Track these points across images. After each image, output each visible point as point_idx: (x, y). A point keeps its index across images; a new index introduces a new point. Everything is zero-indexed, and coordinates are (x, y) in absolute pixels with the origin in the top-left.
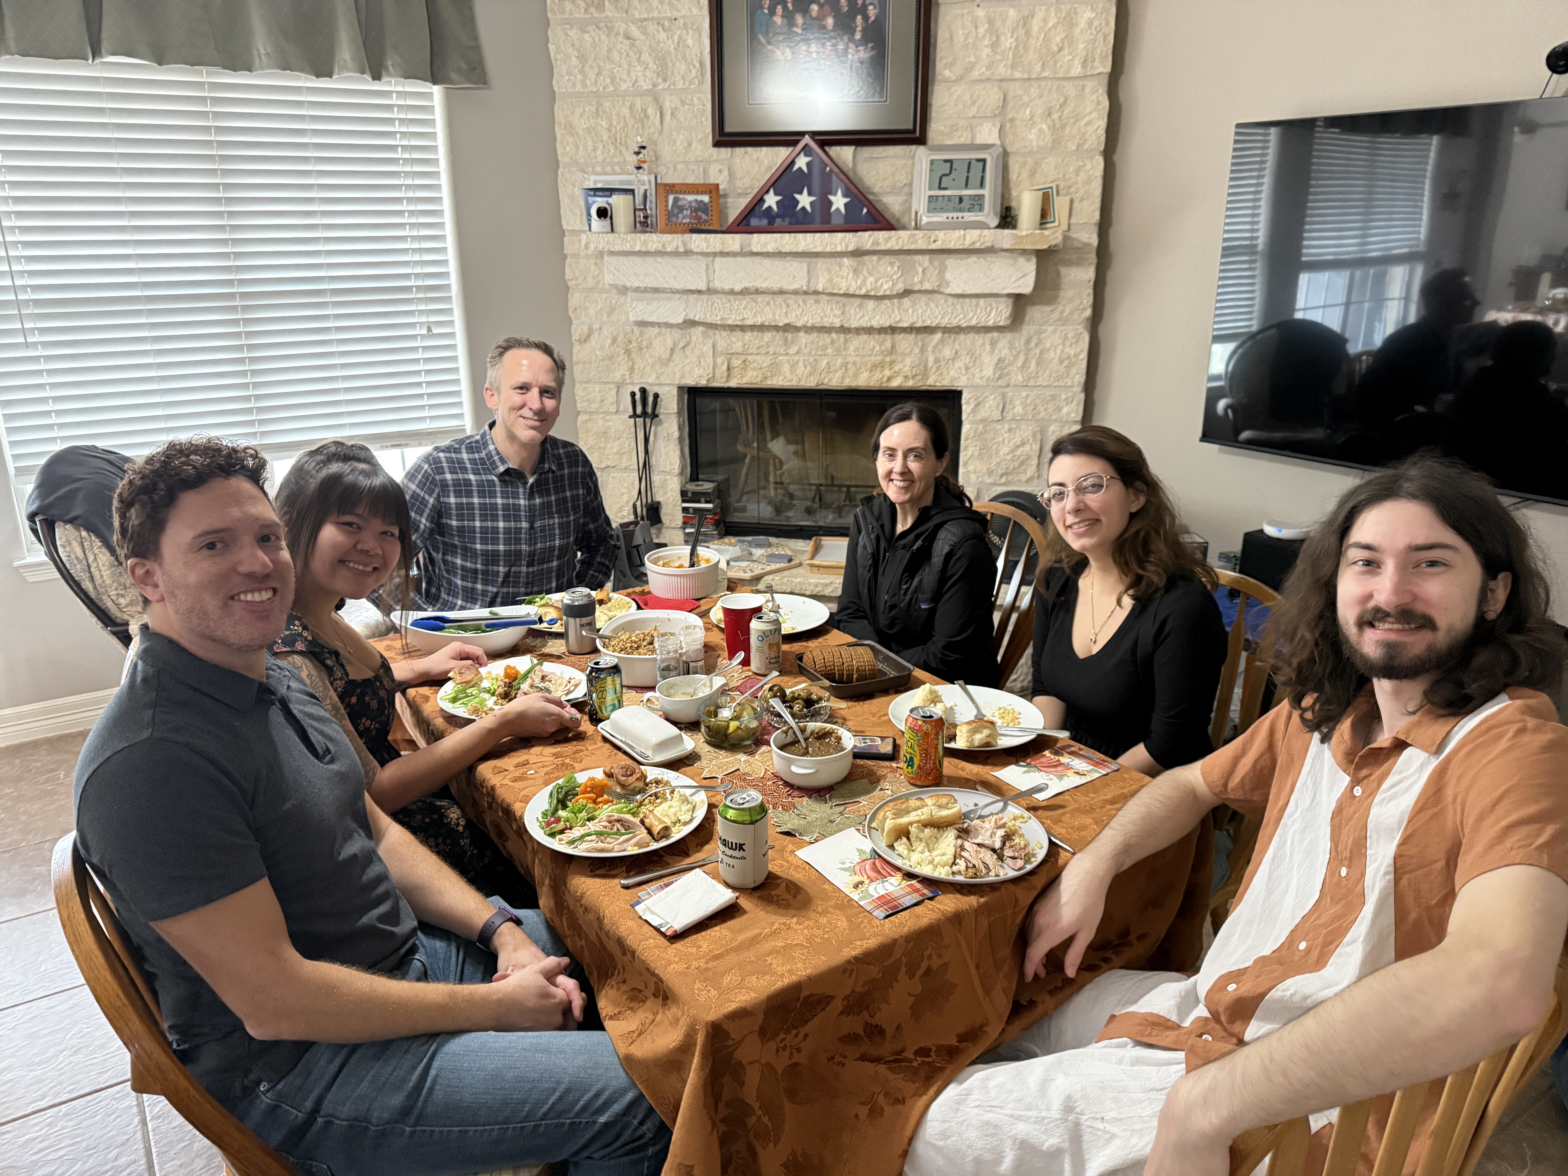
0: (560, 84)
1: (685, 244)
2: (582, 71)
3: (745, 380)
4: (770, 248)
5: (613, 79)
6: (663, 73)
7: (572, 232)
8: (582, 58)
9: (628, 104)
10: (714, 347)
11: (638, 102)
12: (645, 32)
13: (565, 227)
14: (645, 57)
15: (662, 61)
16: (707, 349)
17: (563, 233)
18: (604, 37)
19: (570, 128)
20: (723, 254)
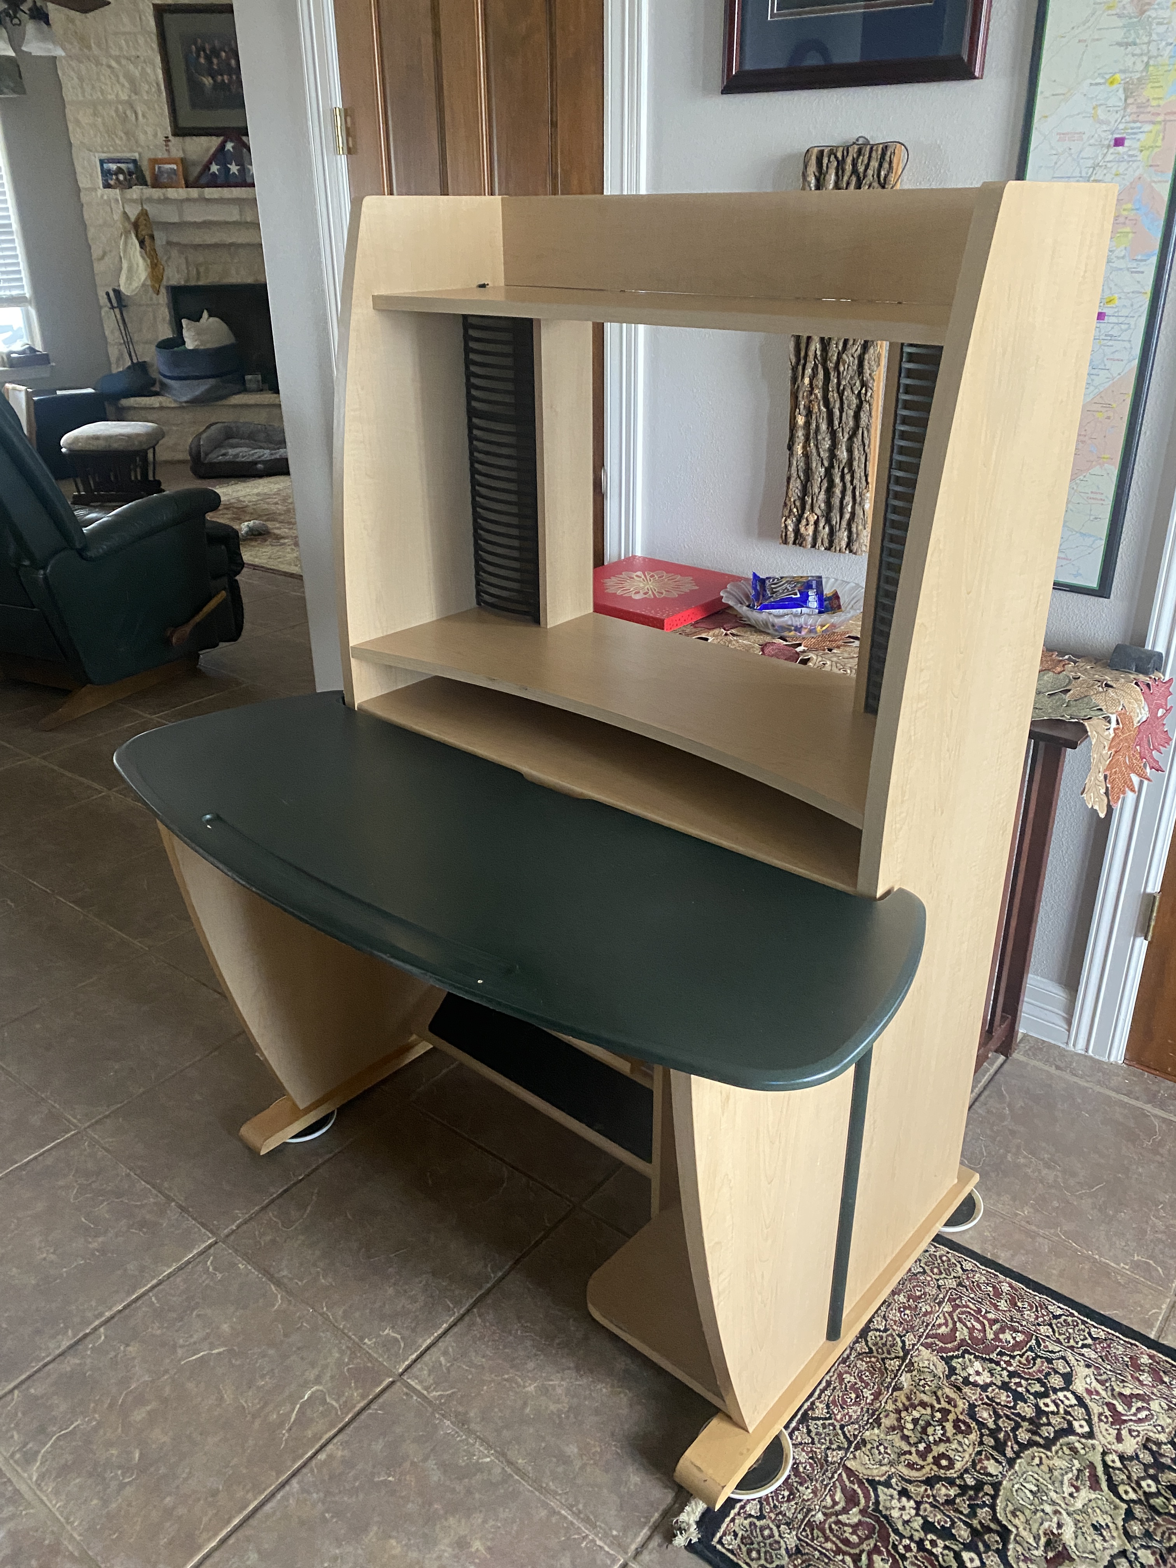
0: (69, 94)
1: (164, 195)
2: (82, 87)
3: (209, 281)
4: (216, 196)
5: (102, 92)
6: (135, 91)
7: (86, 189)
8: (81, 79)
9: (114, 108)
10: (186, 259)
11: (120, 107)
12: (119, 63)
13: (81, 185)
14: (122, 79)
15: (132, 81)
16: (182, 261)
17: (79, 190)
18: (93, 66)
19: (77, 122)
20: (188, 200)
